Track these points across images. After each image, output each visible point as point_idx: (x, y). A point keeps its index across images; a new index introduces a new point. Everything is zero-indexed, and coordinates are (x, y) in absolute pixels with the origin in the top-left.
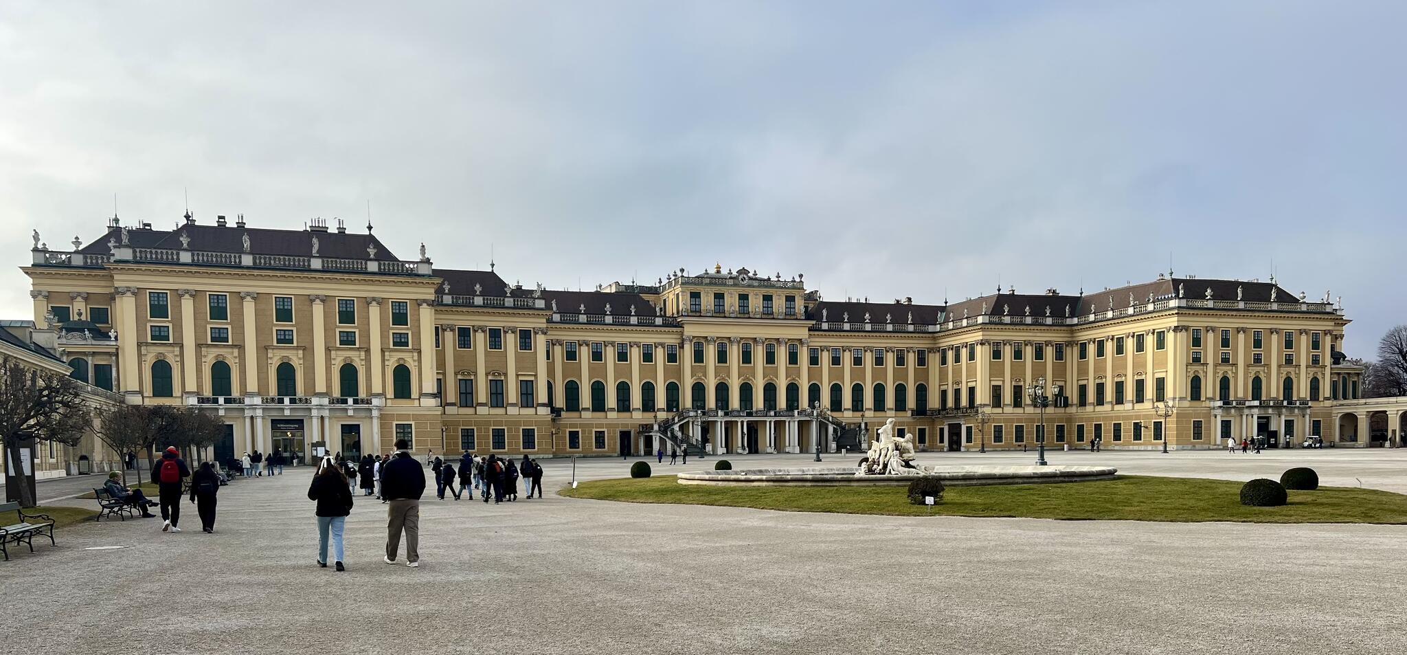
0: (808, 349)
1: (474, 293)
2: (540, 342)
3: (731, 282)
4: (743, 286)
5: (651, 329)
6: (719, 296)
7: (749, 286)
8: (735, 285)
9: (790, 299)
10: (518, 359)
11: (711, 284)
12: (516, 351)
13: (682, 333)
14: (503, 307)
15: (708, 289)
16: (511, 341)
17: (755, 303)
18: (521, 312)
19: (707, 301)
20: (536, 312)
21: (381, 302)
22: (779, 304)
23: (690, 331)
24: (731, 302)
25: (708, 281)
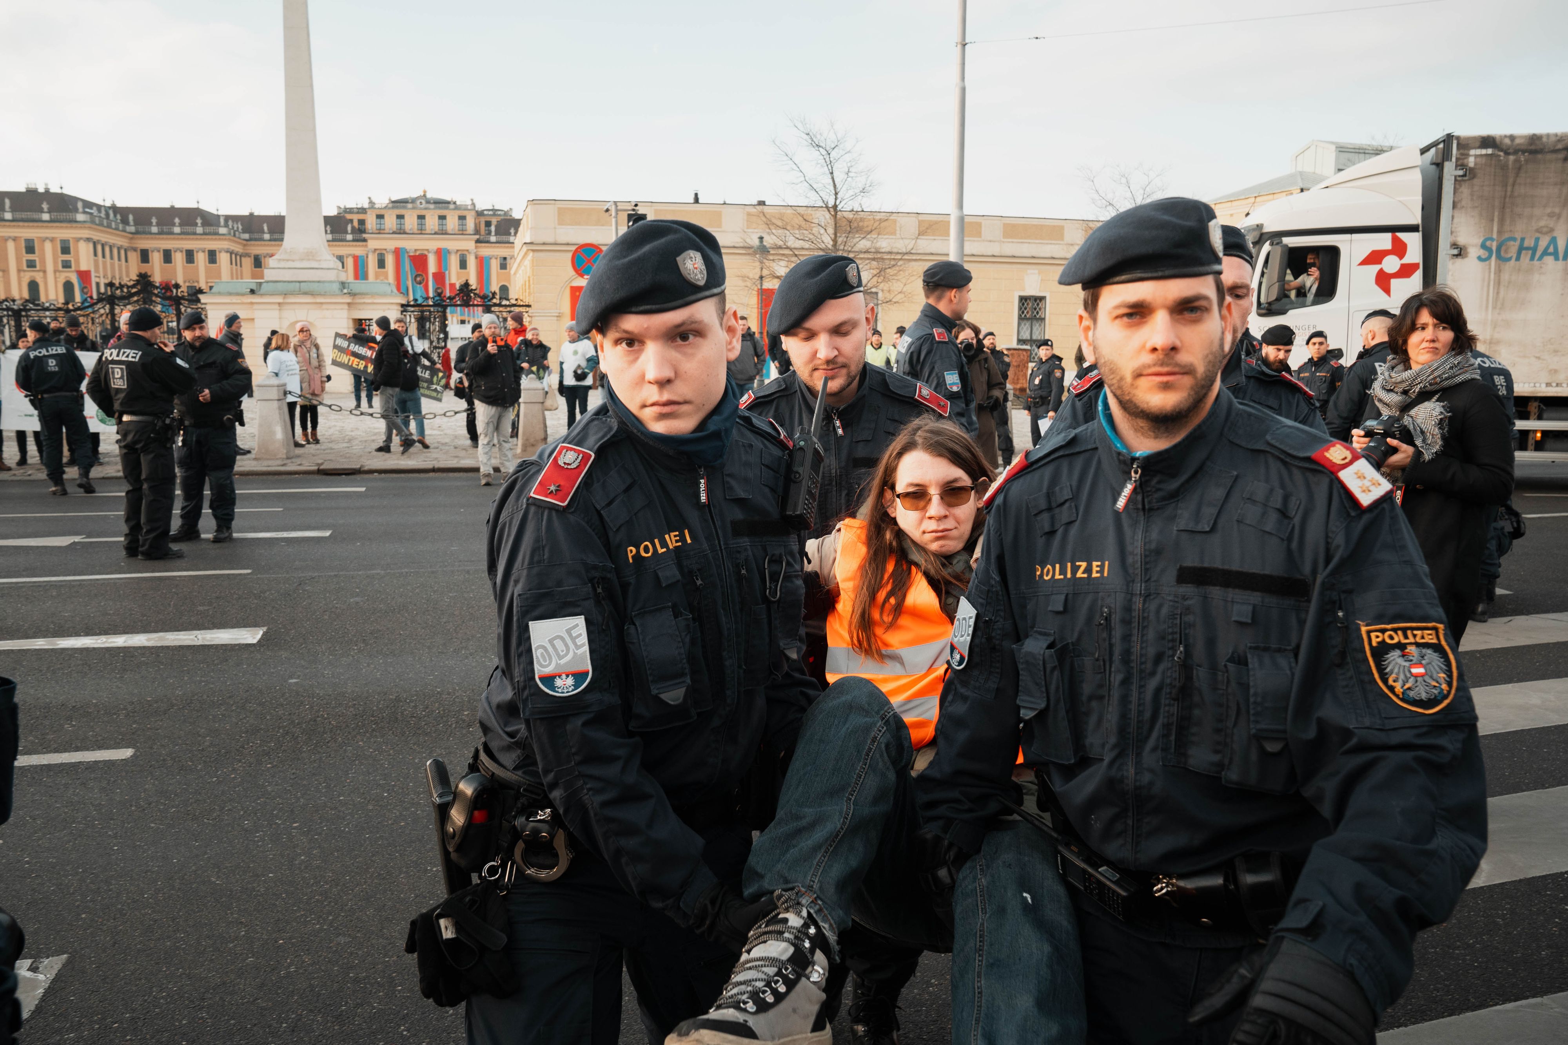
0: (476, 258)
1: (174, 225)
2: (223, 259)
3: (410, 206)
4: (421, 209)
5: (344, 243)
6: (400, 217)
7: (426, 209)
8: (414, 208)
9: (462, 218)
10: (207, 270)
11: (393, 208)
12: (206, 266)
13: (366, 246)
14: (195, 234)
15: (390, 212)
16: (201, 259)
17: (432, 222)
18: (210, 237)
19: (390, 222)
20: (221, 237)
21: (52, 240)
22: (452, 223)
23: (374, 243)
24: (411, 222)
25: (391, 205)
